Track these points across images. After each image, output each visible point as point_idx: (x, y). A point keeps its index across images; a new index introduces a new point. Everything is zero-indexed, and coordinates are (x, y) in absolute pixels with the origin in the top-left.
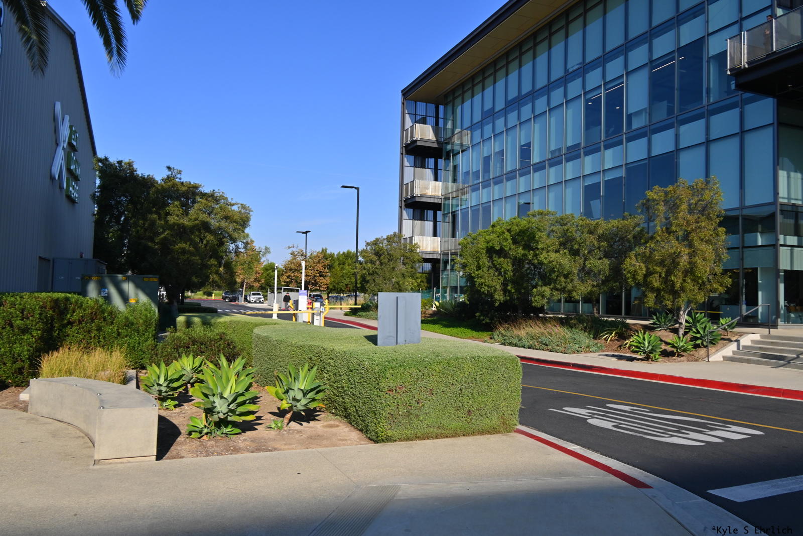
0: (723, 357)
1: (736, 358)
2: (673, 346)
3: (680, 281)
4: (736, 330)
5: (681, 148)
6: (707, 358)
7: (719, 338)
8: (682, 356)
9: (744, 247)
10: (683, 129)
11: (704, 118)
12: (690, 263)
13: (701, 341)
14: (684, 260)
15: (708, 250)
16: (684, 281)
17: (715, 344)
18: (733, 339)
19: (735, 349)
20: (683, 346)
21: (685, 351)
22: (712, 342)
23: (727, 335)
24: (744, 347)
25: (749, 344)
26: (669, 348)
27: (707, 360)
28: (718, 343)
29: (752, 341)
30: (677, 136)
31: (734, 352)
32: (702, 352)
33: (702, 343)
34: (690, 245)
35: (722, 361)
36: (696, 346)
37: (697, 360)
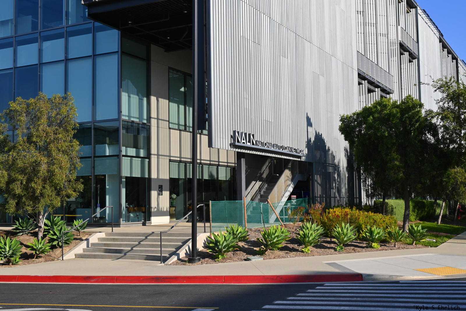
0: (75, 255)
1: (85, 255)
2: (33, 249)
3: (40, 187)
4: (87, 230)
5: (43, 62)
6: (62, 257)
7: (72, 238)
8: (40, 257)
9: (95, 157)
10: (46, 45)
11: (63, 37)
12: (48, 171)
13: (57, 242)
14: (43, 168)
15: (64, 159)
16: (44, 187)
17: (69, 244)
18: (84, 238)
19: (85, 247)
20: (41, 248)
21: (43, 252)
22: (66, 243)
23: (80, 235)
24: (93, 244)
25: (96, 241)
26: (29, 251)
27: (62, 259)
28: (71, 242)
29: (99, 239)
30: (40, 51)
31: (84, 250)
32: (58, 251)
33: (58, 244)
34: (49, 155)
35: (74, 259)
36: (53, 247)
37: (53, 260)
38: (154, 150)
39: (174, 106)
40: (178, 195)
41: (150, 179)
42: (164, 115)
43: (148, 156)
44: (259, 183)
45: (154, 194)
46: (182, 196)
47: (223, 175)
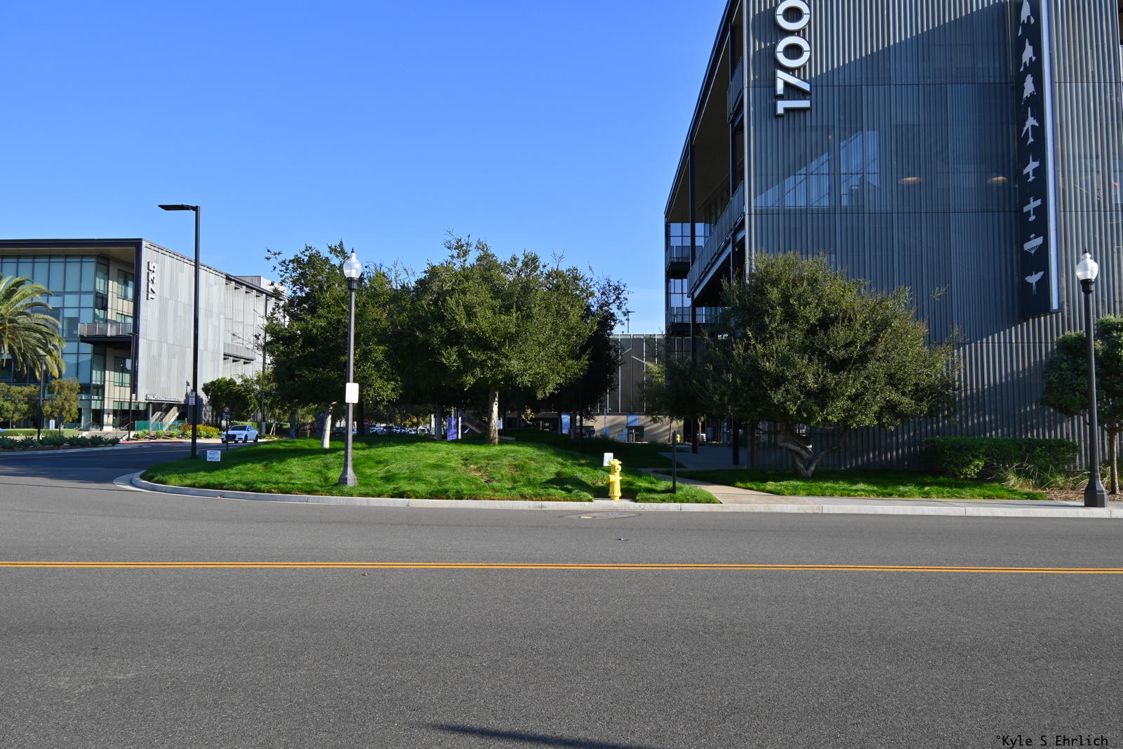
38: (106, 396)
39: (117, 374)
40: (116, 417)
41: (104, 409)
42: (112, 379)
43: (103, 399)
44: (160, 413)
45: (106, 416)
46: (118, 418)
47: (142, 407)
